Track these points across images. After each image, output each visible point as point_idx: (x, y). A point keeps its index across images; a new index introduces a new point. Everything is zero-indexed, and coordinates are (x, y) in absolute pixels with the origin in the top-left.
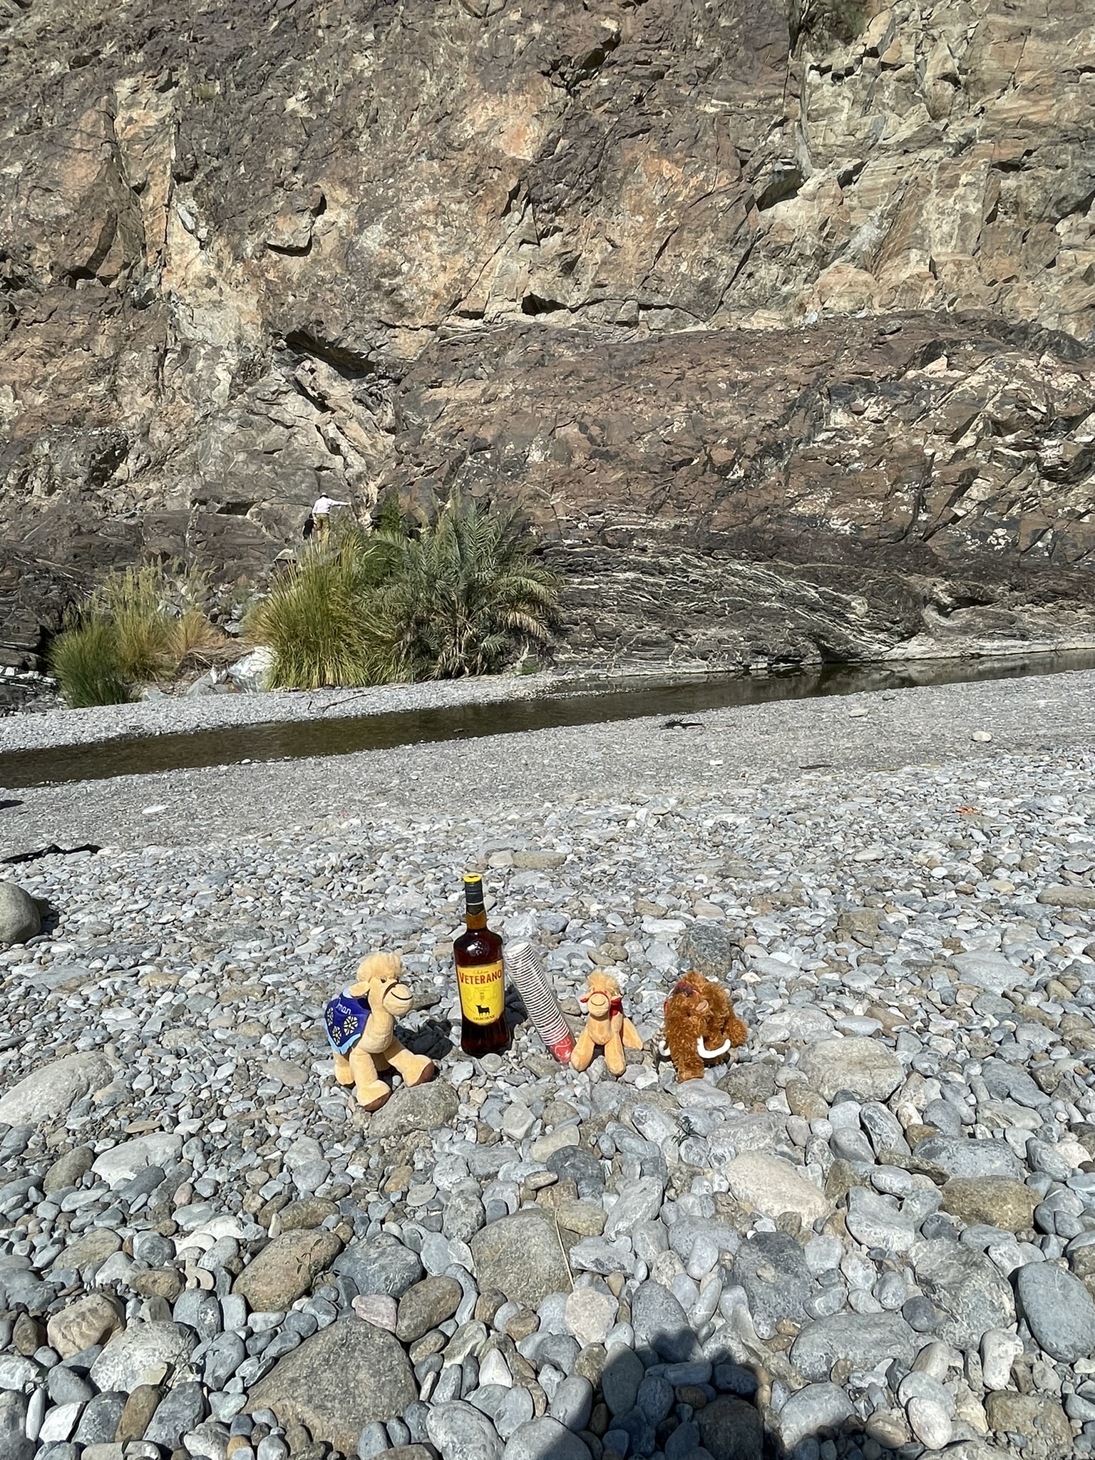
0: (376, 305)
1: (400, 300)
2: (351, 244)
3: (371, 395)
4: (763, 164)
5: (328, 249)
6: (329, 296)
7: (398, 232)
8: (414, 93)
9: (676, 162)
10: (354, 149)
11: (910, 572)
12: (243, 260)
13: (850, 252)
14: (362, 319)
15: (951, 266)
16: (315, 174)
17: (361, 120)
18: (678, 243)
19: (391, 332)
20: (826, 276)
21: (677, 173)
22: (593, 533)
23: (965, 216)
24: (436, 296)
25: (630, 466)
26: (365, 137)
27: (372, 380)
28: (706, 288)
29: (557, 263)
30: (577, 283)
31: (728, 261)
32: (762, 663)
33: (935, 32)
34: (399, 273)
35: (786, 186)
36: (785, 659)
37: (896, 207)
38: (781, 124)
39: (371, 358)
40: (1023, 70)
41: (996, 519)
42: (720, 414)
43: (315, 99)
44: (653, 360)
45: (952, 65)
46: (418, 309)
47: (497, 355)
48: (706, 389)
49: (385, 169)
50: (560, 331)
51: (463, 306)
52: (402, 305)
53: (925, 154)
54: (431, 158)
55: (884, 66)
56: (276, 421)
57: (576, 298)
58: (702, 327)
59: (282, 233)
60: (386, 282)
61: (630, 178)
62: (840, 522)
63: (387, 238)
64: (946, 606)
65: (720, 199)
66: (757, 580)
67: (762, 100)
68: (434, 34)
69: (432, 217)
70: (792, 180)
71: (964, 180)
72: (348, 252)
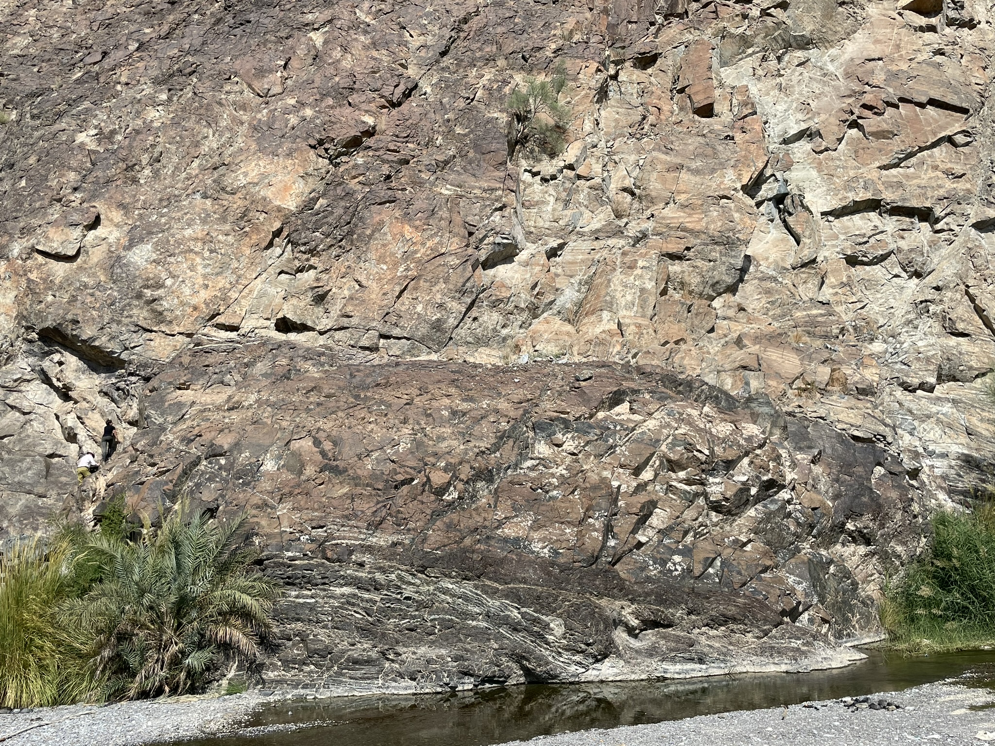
0: (135, 311)
1: (160, 309)
2: (119, 258)
3: (118, 389)
4: (485, 236)
5: (96, 260)
6: (89, 299)
7: (165, 253)
8: (197, 145)
9: (417, 228)
10: (135, 181)
11: (600, 596)
12: (8, 259)
13: (555, 308)
14: (119, 323)
15: (633, 327)
16: (94, 196)
17: (145, 158)
18: (415, 288)
19: (147, 335)
20: (537, 325)
21: (416, 236)
22: (313, 546)
23: (643, 290)
24: (195, 308)
25: (356, 481)
26: (147, 172)
27: (121, 376)
28: (437, 326)
29: (310, 294)
30: (327, 312)
31: (457, 307)
32: (468, 684)
33: (616, 158)
34: (162, 286)
35: (505, 255)
36: (490, 680)
37: (591, 277)
38: (501, 209)
39: (124, 356)
40: (679, 193)
41: (673, 547)
42: (441, 438)
43: (105, 137)
44: (387, 385)
45: (629, 183)
46: (176, 318)
47: (247, 365)
48: (430, 415)
49: (161, 200)
50: (308, 349)
51: (220, 320)
53: (611, 242)
54: (205, 196)
55: (579, 177)
56: (13, 407)
57: (324, 324)
58: (434, 357)
59: (52, 241)
60: (148, 293)
61: (377, 235)
62: (540, 545)
63: (154, 256)
64: (634, 629)
65: (450, 259)
66: (466, 599)
67: (485, 190)
68: (220, 104)
69: (199, 244)
70: (509, 251)
71: (641, 264)
72: (114, 264)
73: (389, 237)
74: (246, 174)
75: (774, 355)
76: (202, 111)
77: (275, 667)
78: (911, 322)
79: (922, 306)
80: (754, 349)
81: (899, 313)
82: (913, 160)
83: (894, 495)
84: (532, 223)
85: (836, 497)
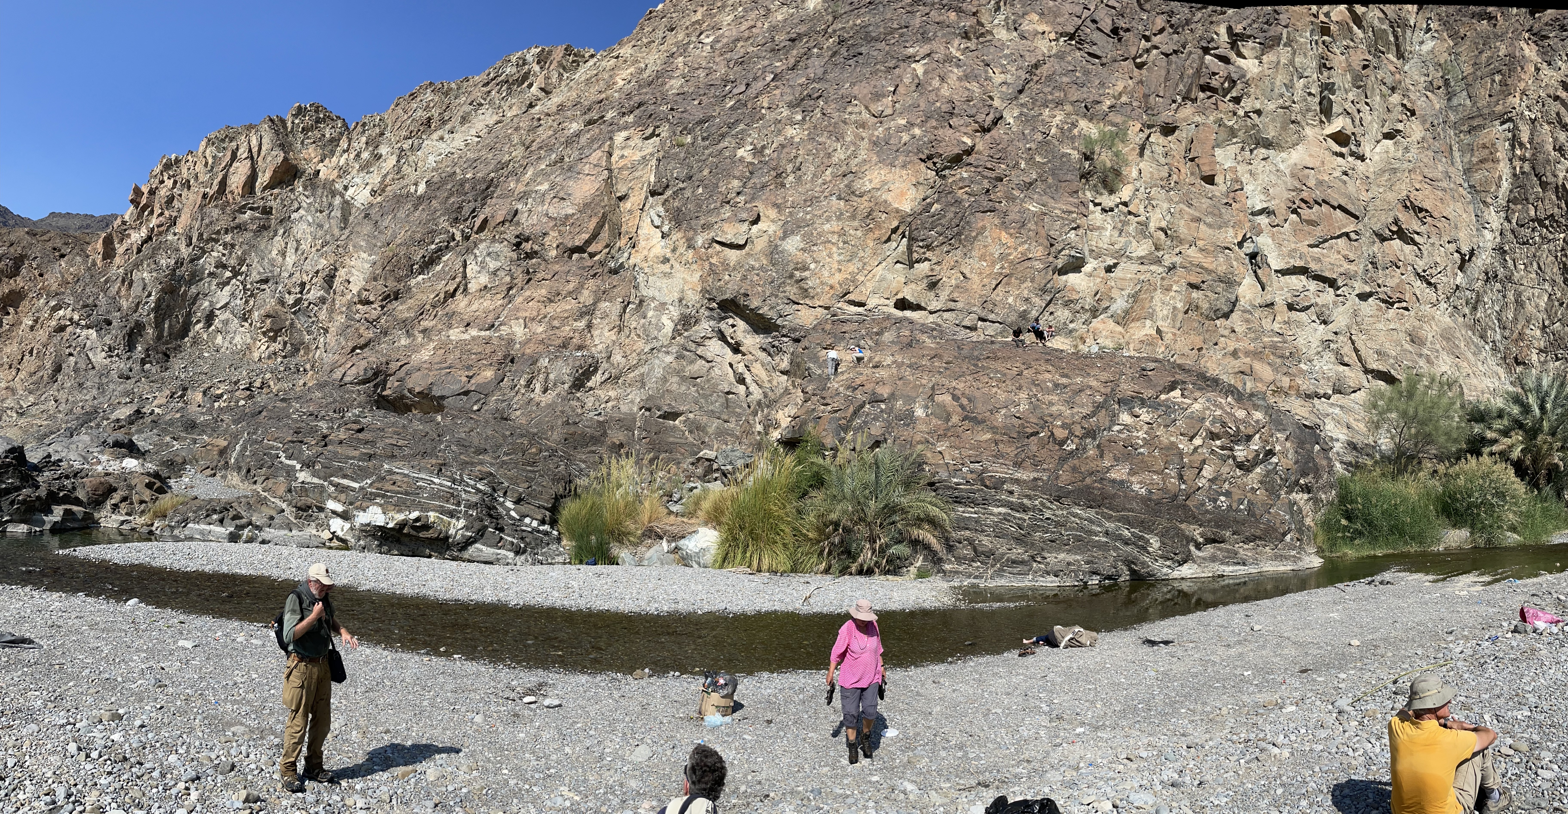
0: (788, 288)
1: (806, 286)
2: (776, 246)
3: (773, 346)
4: (1063, 249)
5: (759, 248)
6: (756, 278)
7: (810, 243)
8: (829, 156)
9: (1011, 235)
10: (783, 185)
11: (1181, 522)
12: (694, 248)
13: (1110, 313)
14: (777, 296)
15: (1170, 334)
16: (754, 198)
17: (790, 167)
18: (1008, 284)
19: (796, 307)
20: (1096, 323)
21: (1011, 242)
22: (974, 476)
23: (1175, 308)
24: (832, 287)
26: (791, 179)
27: (776, 337)
28: (1024, 315)
29: (925, 281)
30: (937, 296)
31: (1039, 302)
32: (1095, 580)
33: (1154, 203)
34: (808, 269)
35: (1075, 265)
36: (1110, 577)
37: (1137, 292)
38: (1075, 229)
39: (778, 322)
40: (1199, 239)
41: (1220, 491)
43: (758, 151)
44: (996, 359)
45: (1164, 224)
46: (817, 294)
47: (876, 334)
49: (805, 200)
50: (923, 325)
51: (851, 297)
52: (806, 290)
53: (1153, 268)
54: (839, 198)
55: (1130, 213)
56: (701, 357)
57: (934, 305)
59: (727, 233)
60: (798, 273)
61: (980, 237)
62: (1138, 486)
63: (802, 245)
64: (1200, 544)
65: (1036, 263)
66: (1091, 521)
67: (1064, 212)
68: (845, 122)
69: (836, 236)
70: (1079, 262)
71: (1175, 288)
72: (773, 250)
73: (990, 240)
74: (871, 181)
75: (1258, 366)
76: (831, 128)
77: (951, 562)
78: (1319, 353)
79: (1326, 343)
80: (1248, 360)
81: (1314, 346)
82: (1326, 244)
83: (1323, 462)
84: (1094, 243)
85: (1297, 462)
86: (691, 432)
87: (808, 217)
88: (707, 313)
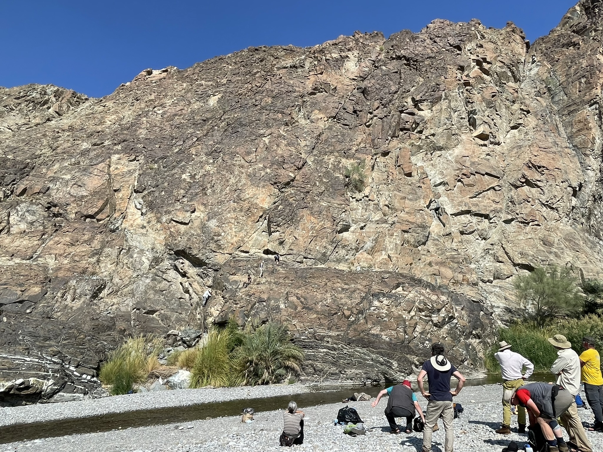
0: (211, 245)
1: (220, 244)
2: (205, 224)
3: (204, 273)
4: (340, 222)
5: (196, 225)
6: (195, 240)
7: (221, 223)
8: (228, 181)
9: (315, 218)
10: (206, 194)
11: (407, 354)
12: (161, 223)
13: (364, 249)
14: (205, 249)
15: (395, 258)
16: (191, 200)
17: (209, 186)
18: (316, 240)
19: (215, 254)
20: (358, 255)
21: (316, 221)
22: (311, 335)
23: (396, 244)
24: (233, 244)
25: (317, 312)
26: (209, 191)
27: (205, 269)
28: (324, 254)
29: (277, 241)
30: (283, 248)
31: (331, 248)
32: (369, 382)
33: (381, 193)
34: (221, 235)
35: (346, 228)
36: (375, 381)
37: (376, 238)
38: (344, 212)
39: (206, 261)
40: (406, 208)
41: (425, 338)
42: (341, 298)
43: (193, 177)
44: (314, 278)
45: (387, 203)
46: (225, 247)
47: (256, 267)
48: (335, 289)
49: (218, 203)
51: (242, 249)
52: (220, 246)
53: (383, 225)
54: (234, 202)
55: (370, 200)
56: (165, 279)
58: (323, 266)
59: (179, 216)
60: (216, 238)
61: (302, 220)
62: (385, 337)
63: (217, 224)
64: (417, 365)
65: (328, 230)
66: (365, 354)
67: (339, 204)
68: (234, 165)
69: (233, 220)
70: (348, 227)
71: (395, 234)
72: (203, 227)
73: (306, 221)
75: (443, 270)
76: (227, 168)
77: (304, 376)
78: (483, 257)
79: (487, 251)
80: (437, 267)
81: (479, 253)
82: (481, 195)
83: (487, 321)
84: (354, 216)
85: (469, 322)
86: (162, 320)
87: (220, 210)
88: (168, 256)
